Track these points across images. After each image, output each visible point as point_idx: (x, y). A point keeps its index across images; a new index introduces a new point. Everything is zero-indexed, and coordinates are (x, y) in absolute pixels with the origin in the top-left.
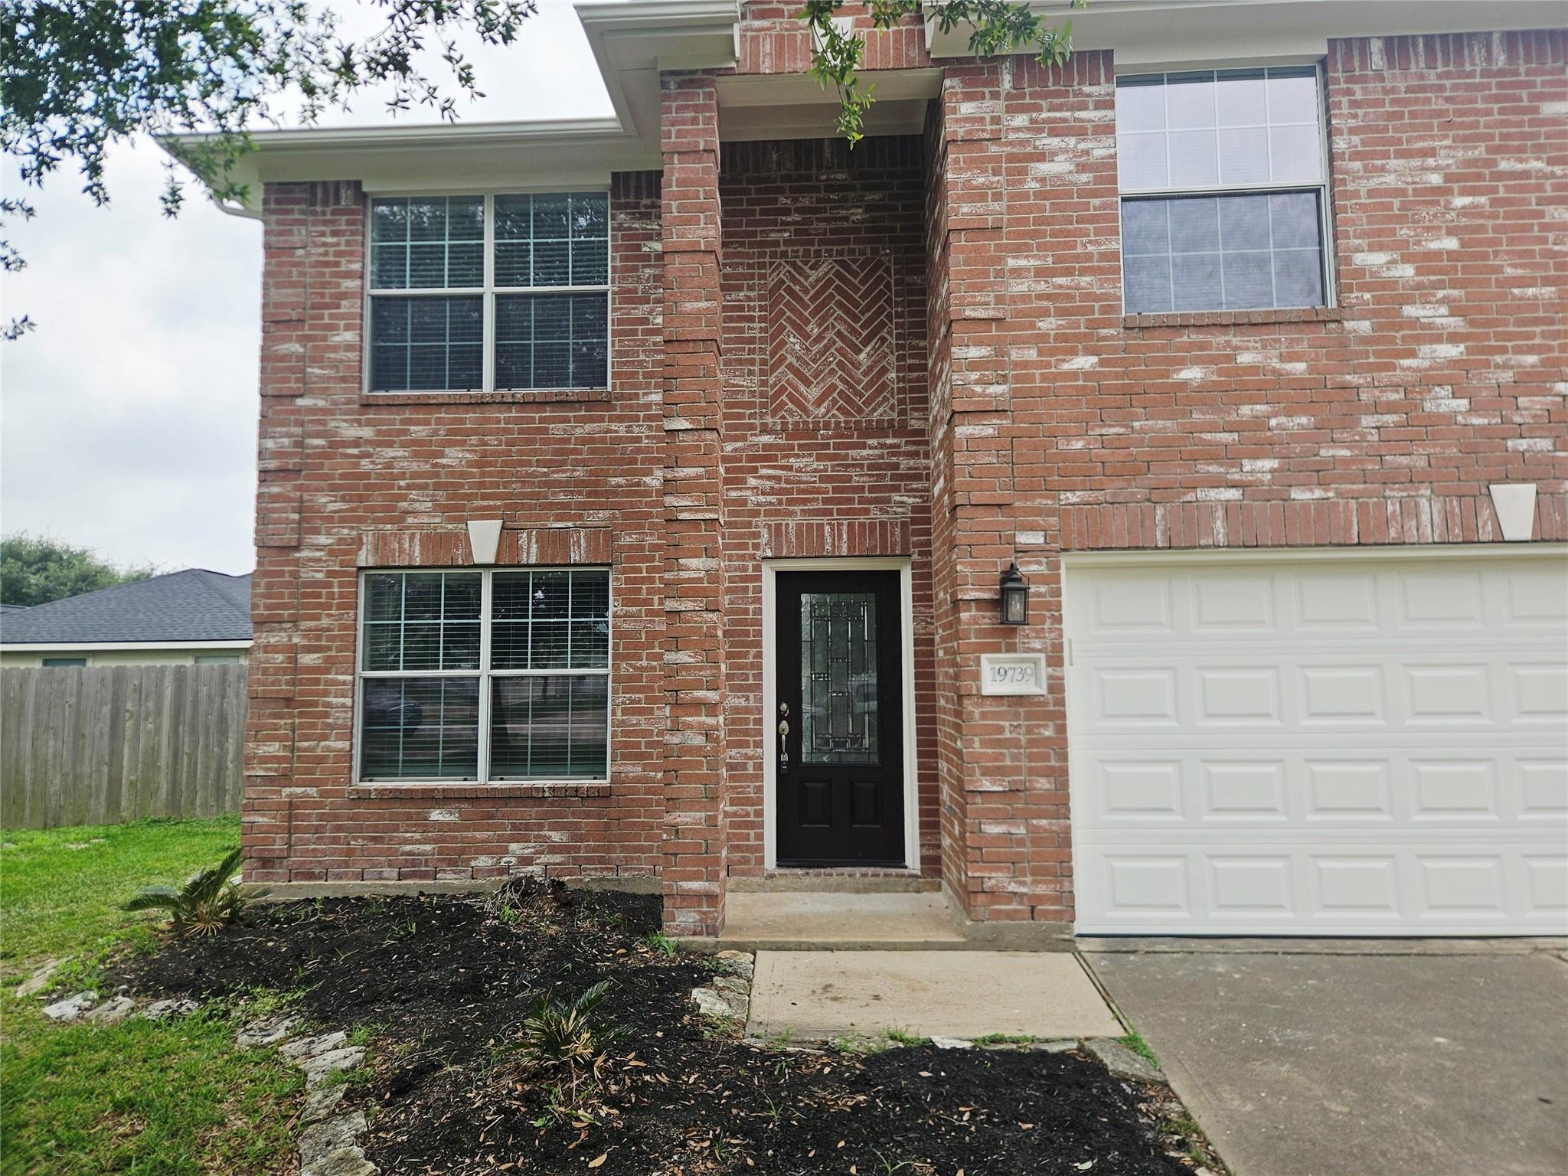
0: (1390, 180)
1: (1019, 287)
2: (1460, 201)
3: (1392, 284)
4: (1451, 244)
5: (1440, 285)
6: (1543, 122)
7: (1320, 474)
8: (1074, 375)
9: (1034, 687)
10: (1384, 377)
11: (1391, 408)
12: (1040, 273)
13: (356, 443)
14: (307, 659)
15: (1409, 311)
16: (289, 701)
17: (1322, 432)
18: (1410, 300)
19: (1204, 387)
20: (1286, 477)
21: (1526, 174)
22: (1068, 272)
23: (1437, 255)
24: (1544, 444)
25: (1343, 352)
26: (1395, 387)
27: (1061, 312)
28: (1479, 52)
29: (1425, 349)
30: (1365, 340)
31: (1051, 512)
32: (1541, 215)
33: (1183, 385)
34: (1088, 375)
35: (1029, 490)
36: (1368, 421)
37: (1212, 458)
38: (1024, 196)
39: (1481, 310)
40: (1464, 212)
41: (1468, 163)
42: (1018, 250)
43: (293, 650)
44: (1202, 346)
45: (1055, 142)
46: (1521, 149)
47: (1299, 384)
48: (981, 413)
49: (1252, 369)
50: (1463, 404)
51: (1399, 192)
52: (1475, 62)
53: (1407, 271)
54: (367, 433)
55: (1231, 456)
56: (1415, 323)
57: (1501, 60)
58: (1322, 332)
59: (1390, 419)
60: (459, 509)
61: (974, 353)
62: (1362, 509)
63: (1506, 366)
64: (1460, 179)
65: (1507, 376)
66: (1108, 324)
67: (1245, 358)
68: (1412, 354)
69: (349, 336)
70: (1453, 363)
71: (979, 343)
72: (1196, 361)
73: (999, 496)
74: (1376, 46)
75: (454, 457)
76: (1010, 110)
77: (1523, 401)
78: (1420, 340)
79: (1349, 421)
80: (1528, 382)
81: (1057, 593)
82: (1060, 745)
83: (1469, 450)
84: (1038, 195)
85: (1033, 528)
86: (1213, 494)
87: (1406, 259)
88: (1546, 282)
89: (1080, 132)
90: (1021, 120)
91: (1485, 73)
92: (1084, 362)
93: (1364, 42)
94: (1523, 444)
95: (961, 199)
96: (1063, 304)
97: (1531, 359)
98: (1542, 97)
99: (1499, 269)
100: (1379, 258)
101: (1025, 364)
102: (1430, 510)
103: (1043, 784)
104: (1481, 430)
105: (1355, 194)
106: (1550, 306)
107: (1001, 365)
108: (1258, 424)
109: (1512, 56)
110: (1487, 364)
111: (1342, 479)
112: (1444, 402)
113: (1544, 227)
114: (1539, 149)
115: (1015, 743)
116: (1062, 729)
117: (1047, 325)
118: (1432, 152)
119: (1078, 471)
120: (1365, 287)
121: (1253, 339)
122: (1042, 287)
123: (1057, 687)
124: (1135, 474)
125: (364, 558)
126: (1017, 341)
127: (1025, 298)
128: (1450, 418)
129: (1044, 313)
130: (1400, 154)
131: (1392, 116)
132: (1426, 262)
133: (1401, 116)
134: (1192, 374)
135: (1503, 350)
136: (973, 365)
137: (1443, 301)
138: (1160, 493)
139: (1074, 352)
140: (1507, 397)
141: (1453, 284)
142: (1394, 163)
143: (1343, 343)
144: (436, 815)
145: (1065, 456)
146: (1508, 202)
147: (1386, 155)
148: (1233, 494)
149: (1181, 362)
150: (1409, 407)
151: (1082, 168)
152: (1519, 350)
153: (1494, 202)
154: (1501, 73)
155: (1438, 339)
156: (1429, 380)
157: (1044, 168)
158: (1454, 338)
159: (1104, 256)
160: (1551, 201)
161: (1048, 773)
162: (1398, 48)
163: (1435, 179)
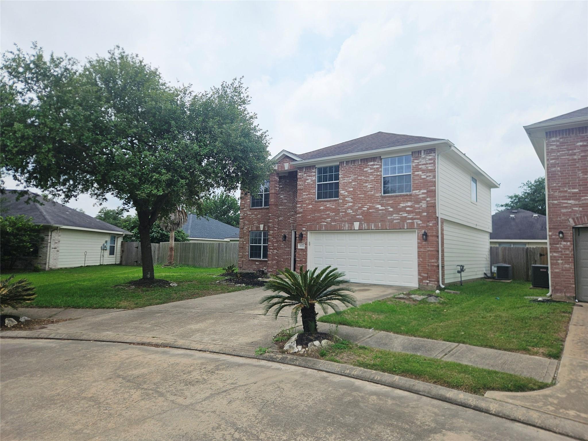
0: (345, 181)
1: (304, 197)
2: (353, 183)
3: (345, 195)
4: (352, 189)
5: (350, 195)
6: (364, 172)
7: (335, 221)
8: (309, 208)
9: (304, 248)
10: (343, 208)
11: (343, 212)
12: (307, 195)
13: (249, 214)
14: (245, 243)
15: (346, 199)
16: (243, 248)
17: (335, 216)
18: (346, 197)
19: (323, 209)
20: (331, 221)
21: (361, 179)
22: (309, 195)
23: (350, 191)
24: (361, 217)
25: (338, 204)
26: (344, 209)
27: (309, 200)
28: (357, 162)
29: (348, 204)
30: (341, 203)
31: (306, 226)
32: (363, 185)
33: (321, 209)
34: (311, 208)
35: (304, 223)
36: (341, 214)
37: (323, 219)
38: (305, 185)
39: (355, 198)
40: (354, 185)
41: (355, 178)
42: (304, 192)
43: (243, 241)
44: (323, 204)
45: (309, 178)
46: (361, 176)
47: (333, 209)
48: (300, 213)
49: (329, 207)
50: (352, 211)
51: (346, 183)
52: (356, 164)
53: (346, 193)
54: (250, 213)
55: (325, 219)
56: (347, 200)
57: (360, 163)
58: (336, 202)
59: (343, 213)
60: (259, 223)
61: (299, 205)
62: (339, 225)
63: (357, 206)
64: (354, 180)
65: (357, 207)
66: (313, 201)
67: (328, 206)
68: (346, 205)
69: (249, 200)
70: (351, 206)
71: (300, 204)
72: (323, 206)
73: (301, 224)
74: (345, 162)
75: (259, 216)
76: (305, 174)
77: (359, 211)
78: (347, 203)
79: (339, 214)
80: (360, 208)
81: (307, 236)
82: (306, 255)
83: (352, 218)
84: (307, 185)
85: (304, 228)
86: (323, 223)
87: (347, 192)
88: (363, 194)
89: (311, 176)
90: (305, 175)
91: (358, 165)
92: (311, 206)
93: (344, 162)
94: (358, 217)
95: (299, 186)
96: (309, 199)
97: (360, 205)
98: (364, 168)
99: (357, 193)
100: (343, 192)
101: (304, 207)
102: (347, 225)
103: (304, 260)
104: (353, 215)
105: (341, 183)
106: (363, 198)
107: (302, 207)
108: (329, 214)
109: (361, 162)
110: (355, 206)
111: (337, 221)
112: (350, 211)
113: (363, 187)
114: (363, 175)
115: (301, 255)
116: (306, 253)
117: (307, 202)
118: (350, 177)
119: (309, 221)
120: (341, 196)
121: (329, 203)
122: (307, 197)
123: (306, 248)
124: (315, 221)
125: (250, 230)
126: (304, 204)
127: (305, 198)
128: (350, 213)
129: (307, 200)
130: (347, 177)
131: (346, 172)
132: (349, 192)
133: (347, 172)
134: (322, 208)
135: (357, 204)
136: (299, 207)
137: (351, 197)
138: (318, 223)
139: (310, 205)
140: (357, 210)
141: (352, 195)
142: (346, 178)
143: (339, 203)
144: (257, 263)
145: (308, 219)
146: (359, 183)
147: (345, 177)
148: (325, 223)
149: (321, 206)
150: (345, 212)
151: (312, 181)
152: (359, 204)
153: (358, 183)
154: (360, 165)
155: (349, 203)
156: (348, 208)
157: (307, 181)
158: (351, 202)
159: (313, 192)
160: (364, 183)
161: (304, 258)
162: (347, 162)
163: (351, 180)
